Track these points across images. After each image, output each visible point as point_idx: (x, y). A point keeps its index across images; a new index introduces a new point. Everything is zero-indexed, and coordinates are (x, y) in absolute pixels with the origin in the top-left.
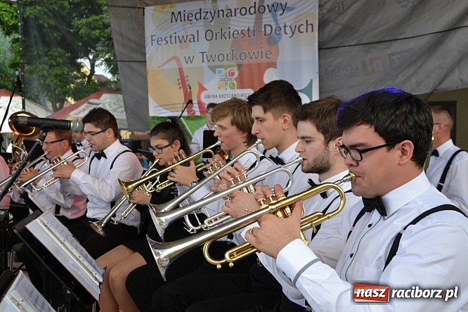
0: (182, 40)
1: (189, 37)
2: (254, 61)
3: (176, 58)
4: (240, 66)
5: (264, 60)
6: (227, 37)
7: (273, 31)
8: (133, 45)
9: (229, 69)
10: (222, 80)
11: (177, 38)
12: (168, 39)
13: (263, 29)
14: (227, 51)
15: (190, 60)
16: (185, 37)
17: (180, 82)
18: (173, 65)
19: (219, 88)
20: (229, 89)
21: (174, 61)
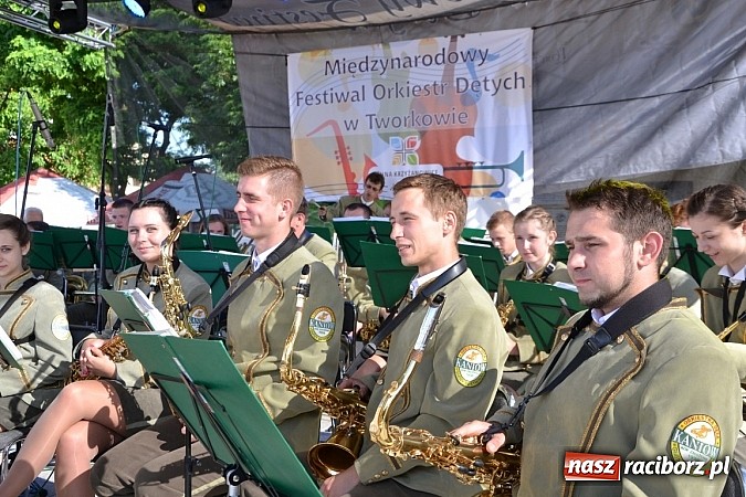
0: (342, 98)
1: (351, 95)
2: (443, 126)
3: (334, 124)
4: (423, 134)
5: (457, 125)
6: (405, 94)
7: (470, 87)
8: (270, 106)
9: (407, 139)
10: (398, 152)
11: (334, 96)
13: (455, 85)
14: (405, 113)
15: (352, 125)
16: (345, 95)
17: (339, 154)
18: (329, 132)
19: (394, 163)
20: (408, 164)
21: (330, 127)
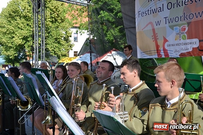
2: (199, 19)
3: (151, 23)
4: (189, 24)
6: (181, 5)
9: (181, 27)
10: (177, 34)
11: (152, 11)
12: (147, 12)
14: (181, 14)
15: (158, 23)
16: (156, 10)
17: (153, 37)
18: (150, 27)
19: (176, 39)
20: (182, 40)
21: (150, 25)
